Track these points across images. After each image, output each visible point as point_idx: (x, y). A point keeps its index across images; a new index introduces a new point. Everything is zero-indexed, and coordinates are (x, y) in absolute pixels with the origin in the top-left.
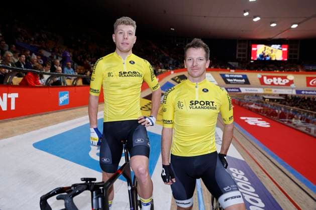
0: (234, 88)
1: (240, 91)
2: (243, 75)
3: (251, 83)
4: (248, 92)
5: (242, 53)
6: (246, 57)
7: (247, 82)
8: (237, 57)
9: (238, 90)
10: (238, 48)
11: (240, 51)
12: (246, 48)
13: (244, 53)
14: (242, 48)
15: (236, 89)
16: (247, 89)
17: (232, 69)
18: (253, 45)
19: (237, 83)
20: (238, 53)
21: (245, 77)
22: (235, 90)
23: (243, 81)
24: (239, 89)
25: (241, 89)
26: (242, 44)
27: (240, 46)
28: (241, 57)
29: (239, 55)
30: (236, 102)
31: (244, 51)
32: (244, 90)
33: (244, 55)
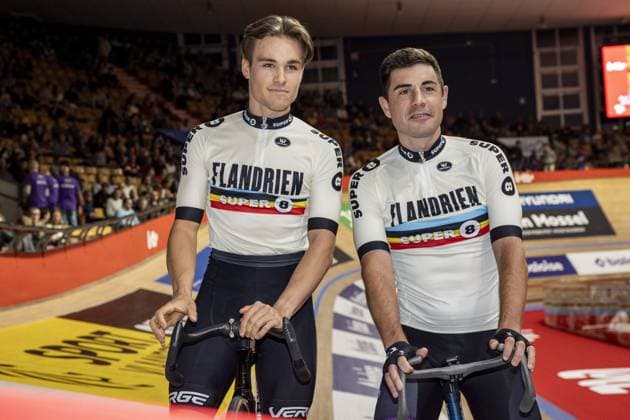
0: (539, 260)
1: (569, 269)
2: (573, 194)
3: (615, 226)
4: (609, 269)
5: (560, 91)
6: (583, 109)
7: (599, 226)
8: (541, 113)
9: (558, 266)
10: (539, 70)
11: (550, 81)
12: (579, 67)
13: (570, 90)
14: (559, 70)
15: (551, 259)
16: (603, 255)
17: (523, 170)
18: (607, 51)
19: (553, 235)
20: (540, 92)
21: (585, 202)
22: (544, 267)
23: (581, 219)
24: (563, 259)
25: (575, 259)
26: (558, 50)
27: (547, 60)
28: (562, 112)
29: (551, 103)
30: (548, 321)
31: (570, 79)
32: (587, 262)
33: (571, 102)
